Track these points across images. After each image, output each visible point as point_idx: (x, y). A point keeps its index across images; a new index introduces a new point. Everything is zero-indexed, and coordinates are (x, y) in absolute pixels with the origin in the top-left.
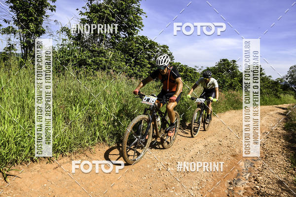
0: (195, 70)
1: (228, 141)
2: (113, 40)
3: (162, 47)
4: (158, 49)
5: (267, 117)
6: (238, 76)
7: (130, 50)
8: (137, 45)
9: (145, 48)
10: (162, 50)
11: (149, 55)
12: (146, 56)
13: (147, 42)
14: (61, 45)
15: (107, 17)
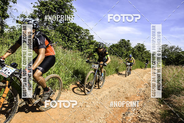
1: (124, 89)
2: (54, 24)
3: (85, 30)
4: (83, 31)
5: (147, 75)
6: (131, 50)
7: (65, 31)
8: (70, 28)
9: (74, 31)
10: (85, 32)
11: (77, 35)
12: (75, 35)
13: (76, 27)
14: (20, 26)
15: (51, 10)
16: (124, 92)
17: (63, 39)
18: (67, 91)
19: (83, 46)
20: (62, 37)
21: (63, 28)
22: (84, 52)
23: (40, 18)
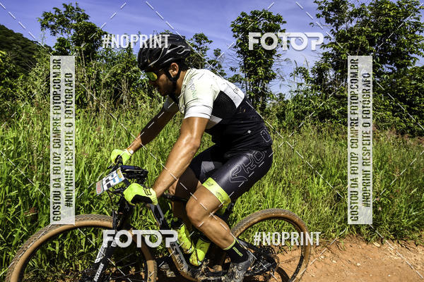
7: (400, 91)
8: (413, 82)
14: (296, 91)
15: (362, 45)
17: (393, 112)
18: (414, 246)
20: (393, 106)
21: (392, 83)
23: (336, 69)
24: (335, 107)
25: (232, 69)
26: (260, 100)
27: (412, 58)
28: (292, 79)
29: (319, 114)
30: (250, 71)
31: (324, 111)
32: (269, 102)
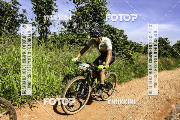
0: (141, 45)
1: (163, 90)
2: (90, 27)
3: (120, 31)
4: (118, 32)
6: (170, 48)
8: (105, 30)
9: (109, 32)
10: (120, 33)
11: (112, 36)
12: (110, 37)
13: (111, 28)
14: (61, 31)
15: (87, 14)
16: (164, 93)
19: (119, 46)
22: (120, 53)
23: (77, 23)
24: (77, 39)
25: (31, 19)
26: (45, 34)
27: (104, 21)
28: (59, 25)
29: (70, 41)
30: (40, 21)
31: (72, 40)
32: (49, 35)
